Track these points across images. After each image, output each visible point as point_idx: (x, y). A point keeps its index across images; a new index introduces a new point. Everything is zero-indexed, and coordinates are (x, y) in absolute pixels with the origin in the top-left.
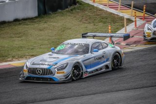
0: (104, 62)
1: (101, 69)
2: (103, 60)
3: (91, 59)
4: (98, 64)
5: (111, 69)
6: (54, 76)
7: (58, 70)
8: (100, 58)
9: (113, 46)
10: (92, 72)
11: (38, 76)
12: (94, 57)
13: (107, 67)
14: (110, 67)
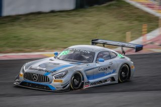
0: (110, 73)
1: (106, 81)
2: (109, 71)
3: (95, 70)
4: (103, 75)
5: (117, 82)
6: (51, 84)
7: (56, 78)
8: (106, 69)
9: (123, 56)
10: (95, 83)
11: (33, 82)
12: (99, 67)
13: (113, 79)
14: (116, 79)
